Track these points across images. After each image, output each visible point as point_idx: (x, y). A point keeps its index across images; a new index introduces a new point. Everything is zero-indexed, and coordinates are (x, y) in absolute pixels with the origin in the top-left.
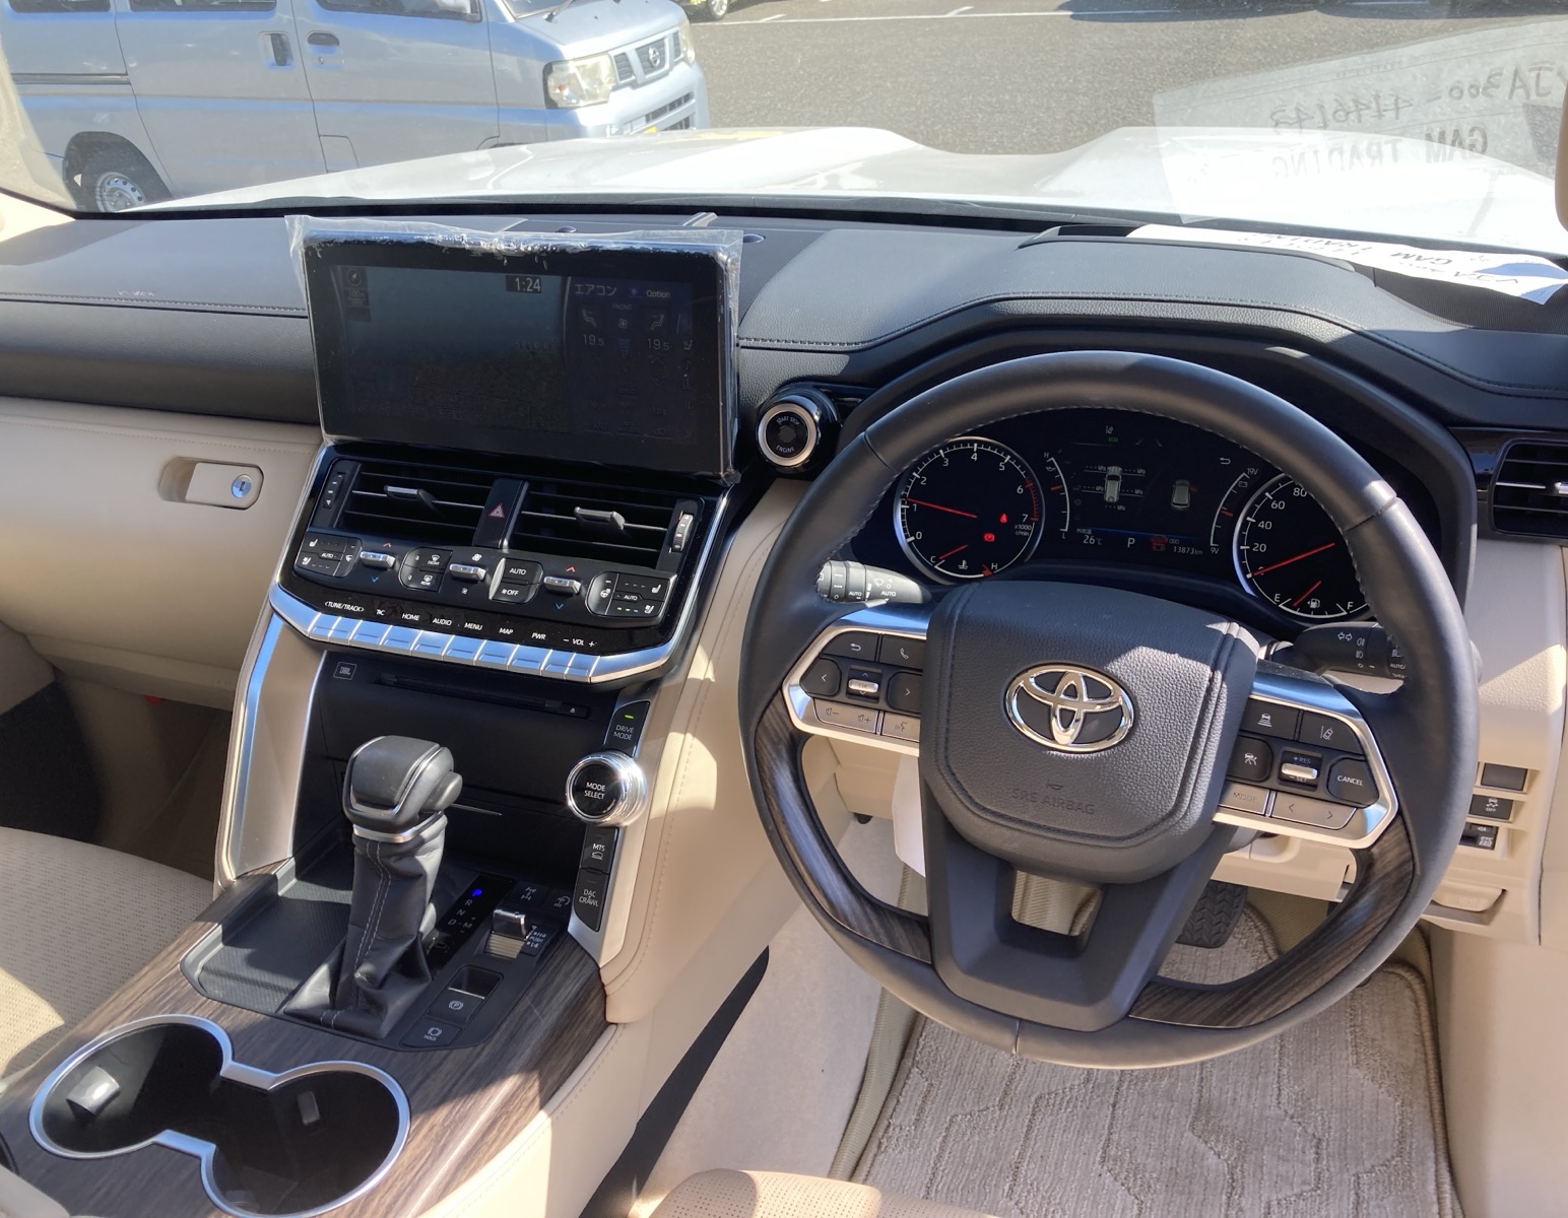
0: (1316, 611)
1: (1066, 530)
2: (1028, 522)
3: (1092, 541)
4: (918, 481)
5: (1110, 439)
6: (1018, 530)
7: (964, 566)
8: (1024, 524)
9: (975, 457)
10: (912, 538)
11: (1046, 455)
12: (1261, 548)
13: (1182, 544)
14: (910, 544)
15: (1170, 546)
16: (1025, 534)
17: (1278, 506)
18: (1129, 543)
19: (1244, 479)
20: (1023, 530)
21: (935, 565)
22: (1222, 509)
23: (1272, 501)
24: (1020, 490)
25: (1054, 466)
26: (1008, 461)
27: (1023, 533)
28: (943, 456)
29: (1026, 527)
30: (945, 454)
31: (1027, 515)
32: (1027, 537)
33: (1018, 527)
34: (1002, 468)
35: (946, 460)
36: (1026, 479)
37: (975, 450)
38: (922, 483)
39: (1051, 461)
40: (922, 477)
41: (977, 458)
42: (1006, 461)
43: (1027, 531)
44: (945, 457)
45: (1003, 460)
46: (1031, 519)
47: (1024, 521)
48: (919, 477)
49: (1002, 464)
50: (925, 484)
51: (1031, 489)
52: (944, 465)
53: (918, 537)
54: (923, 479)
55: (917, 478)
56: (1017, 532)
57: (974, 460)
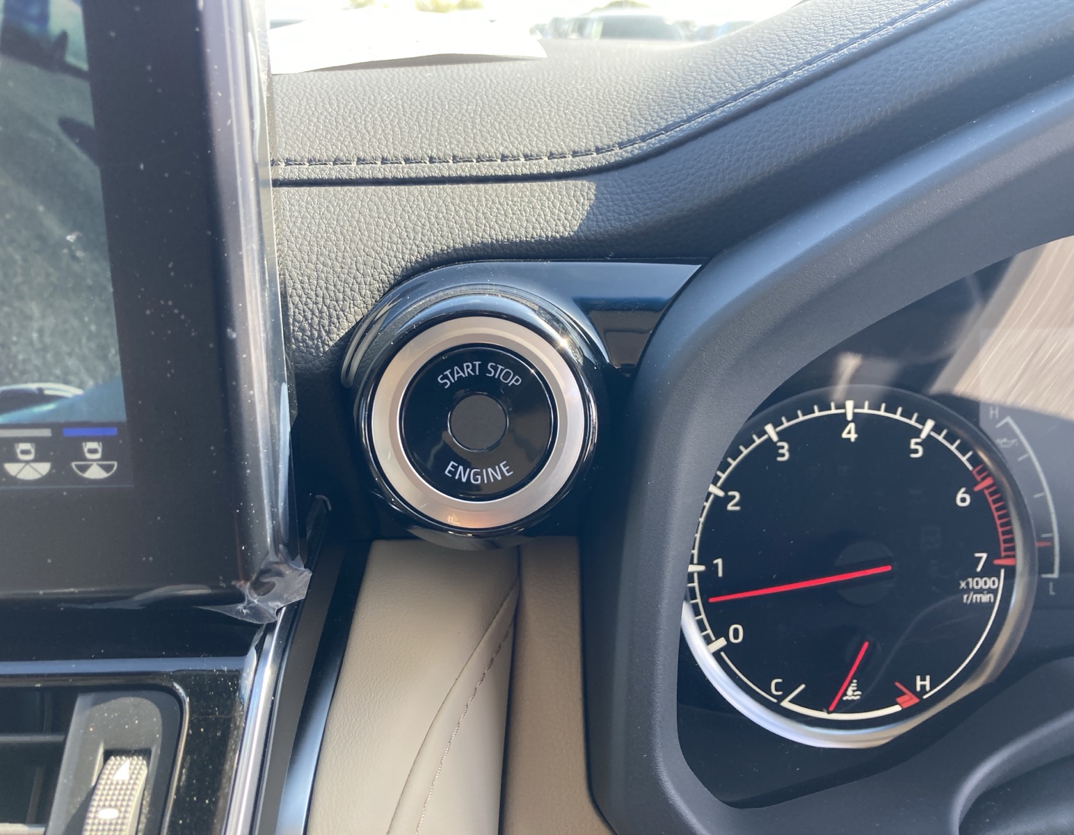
1: (1055, 575)
2: (991, 571)
4: (719, 503)
6: (968, 590)
7: (852, 693)
8: (981, 575)
9: (850, 433)
10: (722, 642)
11: (994, 412)
14: (717, 656)
16: (985, 598)
20: (981, 591)
21: (781, 699)
24: (963, 498)
25: (1013, 435)
26: (929, 436)
27: (981, 598)
28: (775, 438)
29: (985, 582)
30: (779, 434)
31: (984, 556)
32: (990, 606)
33: (967, 584)
34: (916, 451)
35: (782, 447)
36: (974, 473)
37: (850, 417)
38: (730, 507)
39: (1007, 424)
40: (731, 493)
41: (856, 436)
42: (924, 435)
43: (990, 591)
44: (780, 440)
45: (917, 433)
46: (997, 562)
47: (979, 569)
48: (721, 494)
49: (917, 444)
50: (737, 508)
51: (986, 492)
52: (780, 459)
53: (736, 636)
54: (733, 497)
55: (716, 497)
56: (965, 596)
57: (849, 439)
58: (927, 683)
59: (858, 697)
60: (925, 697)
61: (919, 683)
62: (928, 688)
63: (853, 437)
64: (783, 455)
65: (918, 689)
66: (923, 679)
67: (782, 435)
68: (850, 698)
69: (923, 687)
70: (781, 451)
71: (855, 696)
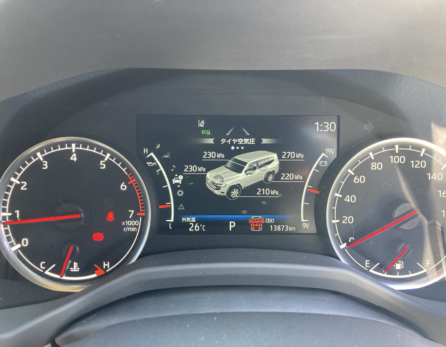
0: (402, 272)
1: (172, 220)
2: (135, 218)
3: (197, 228)
4: (18, 187)
5: (203, 132)
6: (126, 226)
7: (75, 268)
8: (131, 220)
9: (74, 158)
10: (19, 246)
11: (146, 151)
12: (349, 220)
13: (277, 223)
14: (16, 252)
15: (266, 226)
16: (133, 229)
17: (359, 180)
18: (231, 226)
19: (324, 159)
20: (131, 226)
21: (45, 270)
22: (308, 188)
23: (354, 176)
24: (123, 187)
25: (154, 161)
26: (108, 160)
27: (131, 229)
28: (42, 159)
29: (133, 223)
30: (43, 157)
31: (133, 211)
32: (135, 233)
33: (126, 223)
34: (103, 166)
35: (45, 163)
36: (128, 176)
37: (74, 151)
38: (22, 188)
39: (151, 156)
40: (22, 182)
41: (76, 159)
42: (106, 159)
43: (135, 226)
44: (44, 160)
45: (103, 158)
46: (138, 214)
47: (130, 217)
48: (18, 183)
49: (103, 163)
50: (26, 189)
51: (134, 184)
52: (43, 168)
53: (25, 243)
54: (23, 184)
55: (16, 184)
56: (124, 228)
57: (73, 160)
58: (108, 265)
59: (78, 270)
60: (107, 271)
61: (105, 265)
62: (108, 268)
63: (75, 159)
64: (45, 167)
65: (104, 268)
66: (106, 263)
67: (45, 158)
68: (75, 271)
69: (106, 267)
70: (44, 165)
71: (77, 270)
